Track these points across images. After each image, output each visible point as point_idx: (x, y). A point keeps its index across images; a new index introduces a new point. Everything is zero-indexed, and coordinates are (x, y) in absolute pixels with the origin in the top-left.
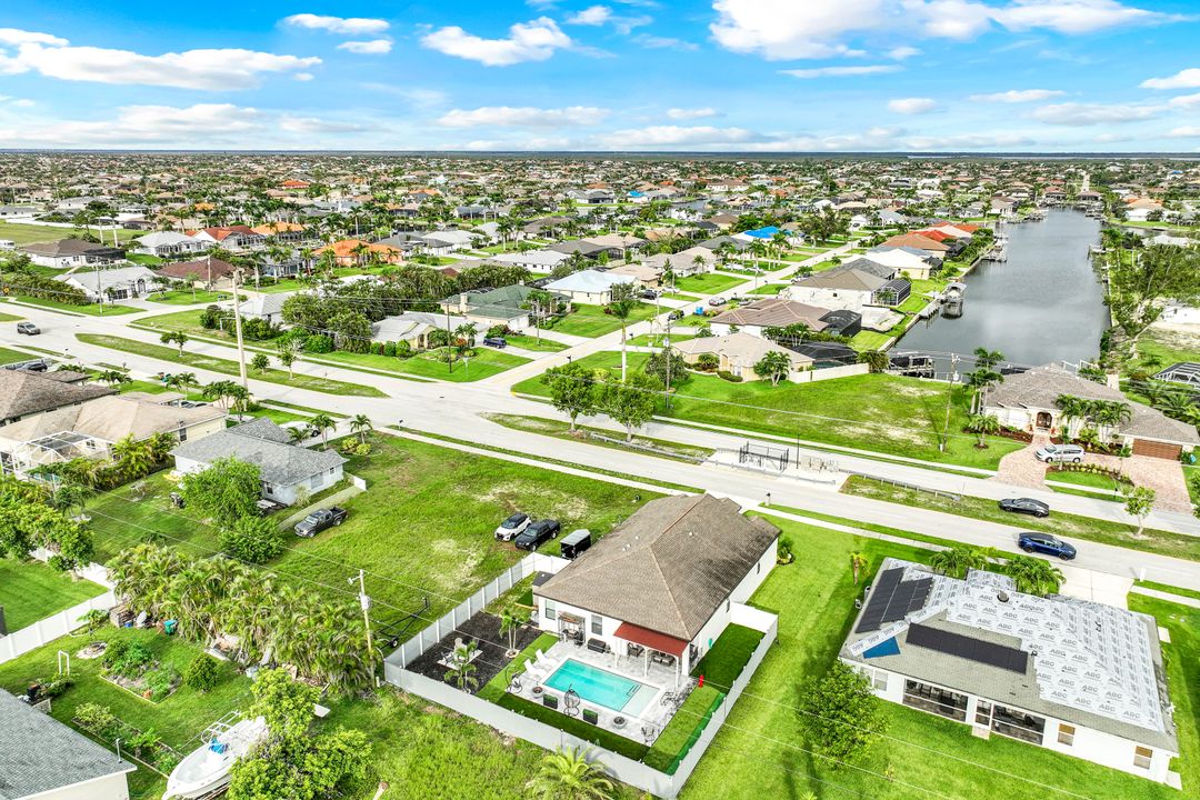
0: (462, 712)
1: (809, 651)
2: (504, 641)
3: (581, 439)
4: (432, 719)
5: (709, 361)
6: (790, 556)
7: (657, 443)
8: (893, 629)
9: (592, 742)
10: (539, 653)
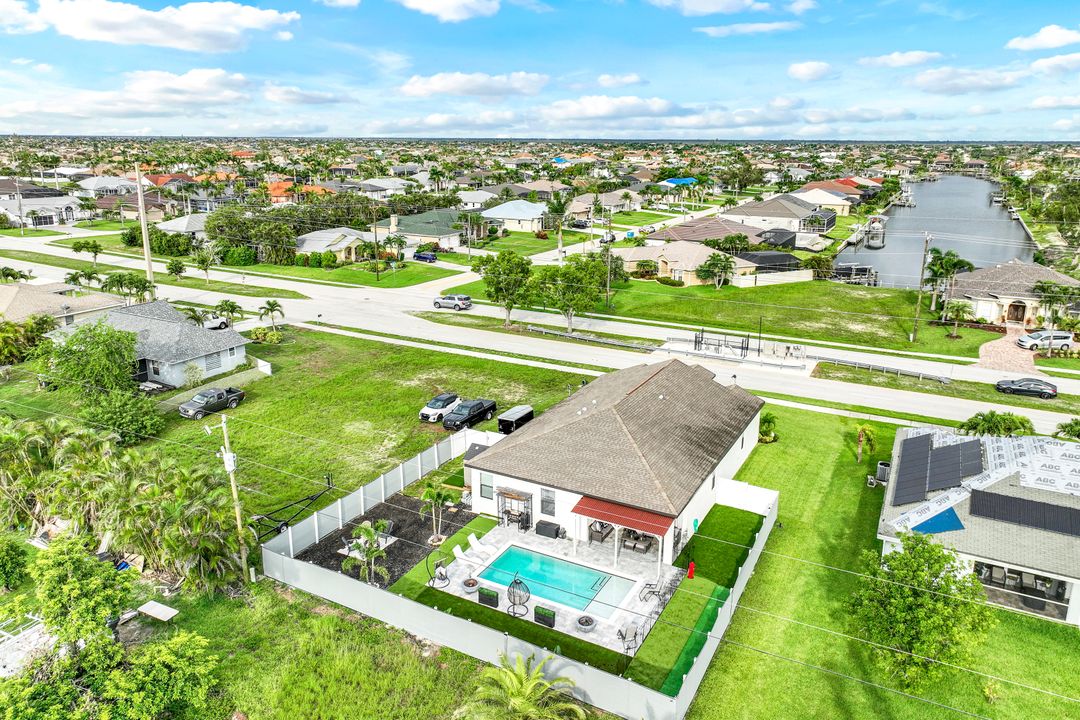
0: (365, 612)
1: (823, 535)
2: (425, 525)
3: (517, 332)
4: (322, 623)
5: (647, 268)
6: (773, 435)
7: (600, 335)
8: (948, 498)
9: (551, 649)
10: (472, 538)
